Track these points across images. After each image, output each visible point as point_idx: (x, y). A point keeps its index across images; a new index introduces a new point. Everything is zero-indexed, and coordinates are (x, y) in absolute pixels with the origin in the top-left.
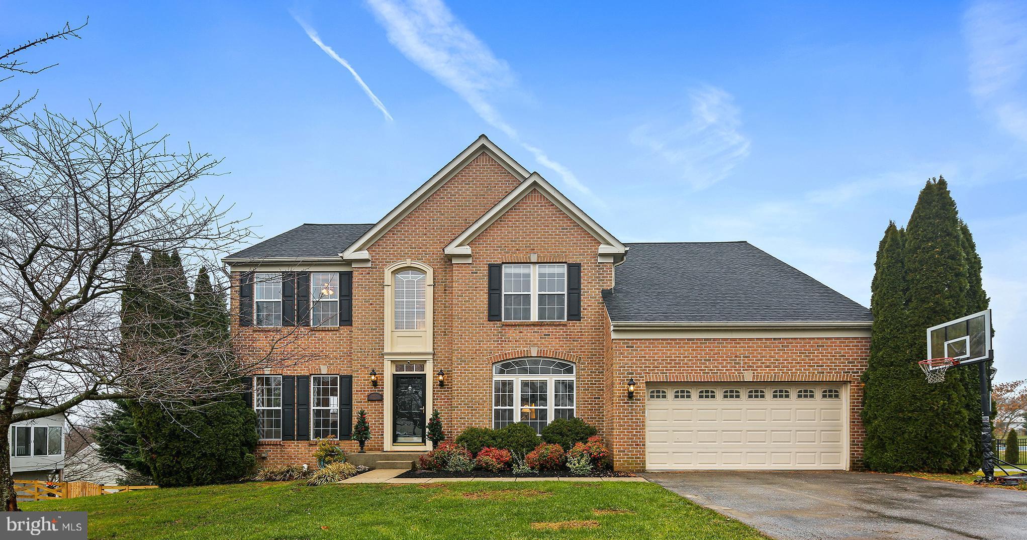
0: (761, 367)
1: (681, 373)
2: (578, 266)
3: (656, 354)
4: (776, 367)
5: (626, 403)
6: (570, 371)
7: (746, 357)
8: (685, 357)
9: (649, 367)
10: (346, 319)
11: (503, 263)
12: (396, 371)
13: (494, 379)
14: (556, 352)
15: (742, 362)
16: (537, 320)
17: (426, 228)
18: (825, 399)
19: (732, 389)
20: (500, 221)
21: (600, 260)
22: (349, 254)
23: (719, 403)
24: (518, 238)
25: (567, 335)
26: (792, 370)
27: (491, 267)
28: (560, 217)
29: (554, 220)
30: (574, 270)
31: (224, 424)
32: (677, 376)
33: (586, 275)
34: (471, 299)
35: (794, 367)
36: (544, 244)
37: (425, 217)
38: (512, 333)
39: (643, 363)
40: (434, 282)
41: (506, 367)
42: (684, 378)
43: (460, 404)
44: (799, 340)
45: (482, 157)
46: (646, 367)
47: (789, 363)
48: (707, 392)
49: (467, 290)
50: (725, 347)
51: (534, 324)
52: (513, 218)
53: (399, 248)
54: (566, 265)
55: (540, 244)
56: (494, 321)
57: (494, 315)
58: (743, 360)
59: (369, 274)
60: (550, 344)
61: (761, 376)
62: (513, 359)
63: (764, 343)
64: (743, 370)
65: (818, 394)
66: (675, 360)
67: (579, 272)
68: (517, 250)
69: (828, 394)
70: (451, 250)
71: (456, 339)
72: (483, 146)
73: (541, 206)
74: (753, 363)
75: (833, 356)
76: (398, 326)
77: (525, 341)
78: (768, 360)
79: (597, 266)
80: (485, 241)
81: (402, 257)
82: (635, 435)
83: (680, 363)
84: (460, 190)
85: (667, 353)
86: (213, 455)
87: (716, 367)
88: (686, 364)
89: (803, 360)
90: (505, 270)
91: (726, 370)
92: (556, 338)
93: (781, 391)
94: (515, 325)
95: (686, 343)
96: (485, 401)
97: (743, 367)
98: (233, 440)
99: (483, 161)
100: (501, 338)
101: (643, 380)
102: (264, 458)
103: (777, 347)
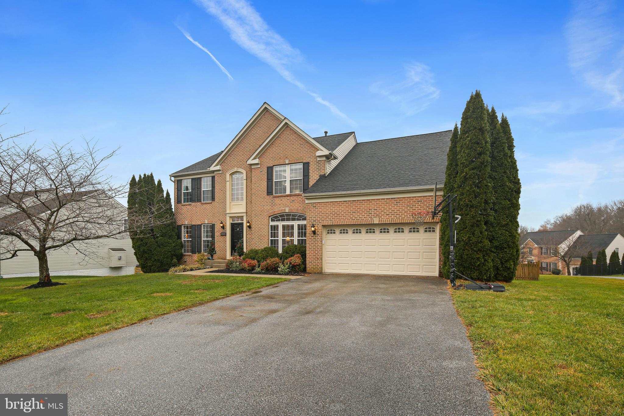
0: (384, 215)
1: (340, 220)
2: (308, 163)
3: (327, 210)
4: (392, 215)
5: (312, 237)
6: (305, 219)
7: (375, 210)
8: (342, 211)
9: (324, 217)
10: (213, 199)
11: (274, 166)
12: (233, 221)
13: (270, 224)
14: (298, 210)
15: (373, 213)
16: (289, 194)
17: (243, 152)
18: (426, 233)
19: (370, 228)
20: (272, 144)
21: (318, 159)
22: (212, 168)
23: (364, 236)
24: (280, 152)
25: (302, 200)
26: (402, 216)
27: (268, 168)
28: (299, 139)
29: (297, 141)
30: (306, 166)
31: (165, 247)
32: (337, 222)
33: (312, 168)
34: (260, 185)
35: (403, 214)
36: (292, 153)
37: (243, 147)
38: (277, 201)
39: (321, 215)
40: (246, 178)
41: (275, 218)
42: (341, 223)
43: (255, 237)
44: (406, 199)
45: (266, 113)
46: (322, 217)
47: (400, 212)
48: (357, 230)
49: (258, 181)
50: (363, 204)
51: (288, 196)
52: (278, 142)
53: (232, 163)
54: (302, 163)
55: (290, 154)
56: (270, 195)
57: (269, 192)
58: (374, 212)
59: (221, 176)
60: (295, 205)
61: (383, 220)
62: (279, 213)
63: (385, 201)
64: (374, 217)
65: (422, 229)
66: (337, 213)
67: (309, 166)
68: (280, 158)
69: (428, 230)
70: (250, 162)
71: (254, 205)
72: (266, 108)
73: (291, 134)
74: (379, 213)
75: (428, 207)
76: (233, 200)
77: (283, 204)
78: (388, 211)
79: (317, 162)
80: (266, 156)
81: (233, 167)
82: (316, 254)
83: (339, 215)
84: (257, 131)
85: (333, 210)
86: (159, 260)
87: (358, 216)
88: (343, 215)
89: (409, 210)
90: (276, 169)
91: (364, 217)
92: (297, 202)
93: (399, 229)
94: (279, 197)
95: (343, 204)
96: (265, 236)
97: (374, 215)
98: (167, 254)
99: (267, 115)
100: (273, 204)
101: (321, 224)
102: (186, 262)
103: (393, 203)
